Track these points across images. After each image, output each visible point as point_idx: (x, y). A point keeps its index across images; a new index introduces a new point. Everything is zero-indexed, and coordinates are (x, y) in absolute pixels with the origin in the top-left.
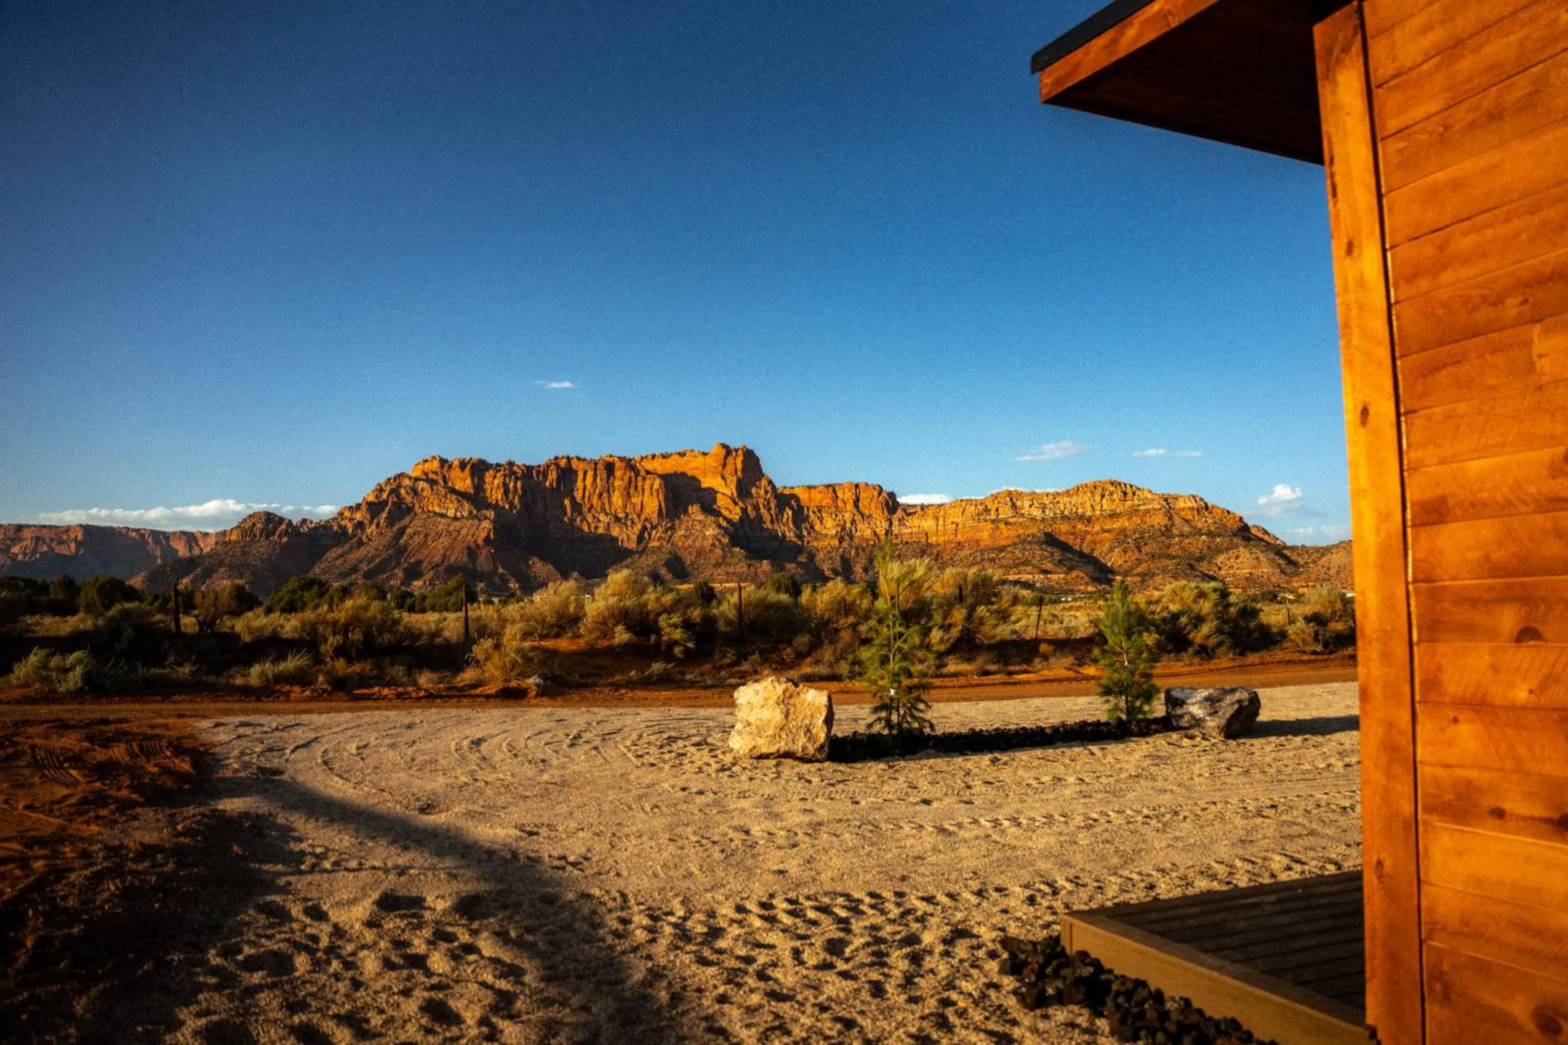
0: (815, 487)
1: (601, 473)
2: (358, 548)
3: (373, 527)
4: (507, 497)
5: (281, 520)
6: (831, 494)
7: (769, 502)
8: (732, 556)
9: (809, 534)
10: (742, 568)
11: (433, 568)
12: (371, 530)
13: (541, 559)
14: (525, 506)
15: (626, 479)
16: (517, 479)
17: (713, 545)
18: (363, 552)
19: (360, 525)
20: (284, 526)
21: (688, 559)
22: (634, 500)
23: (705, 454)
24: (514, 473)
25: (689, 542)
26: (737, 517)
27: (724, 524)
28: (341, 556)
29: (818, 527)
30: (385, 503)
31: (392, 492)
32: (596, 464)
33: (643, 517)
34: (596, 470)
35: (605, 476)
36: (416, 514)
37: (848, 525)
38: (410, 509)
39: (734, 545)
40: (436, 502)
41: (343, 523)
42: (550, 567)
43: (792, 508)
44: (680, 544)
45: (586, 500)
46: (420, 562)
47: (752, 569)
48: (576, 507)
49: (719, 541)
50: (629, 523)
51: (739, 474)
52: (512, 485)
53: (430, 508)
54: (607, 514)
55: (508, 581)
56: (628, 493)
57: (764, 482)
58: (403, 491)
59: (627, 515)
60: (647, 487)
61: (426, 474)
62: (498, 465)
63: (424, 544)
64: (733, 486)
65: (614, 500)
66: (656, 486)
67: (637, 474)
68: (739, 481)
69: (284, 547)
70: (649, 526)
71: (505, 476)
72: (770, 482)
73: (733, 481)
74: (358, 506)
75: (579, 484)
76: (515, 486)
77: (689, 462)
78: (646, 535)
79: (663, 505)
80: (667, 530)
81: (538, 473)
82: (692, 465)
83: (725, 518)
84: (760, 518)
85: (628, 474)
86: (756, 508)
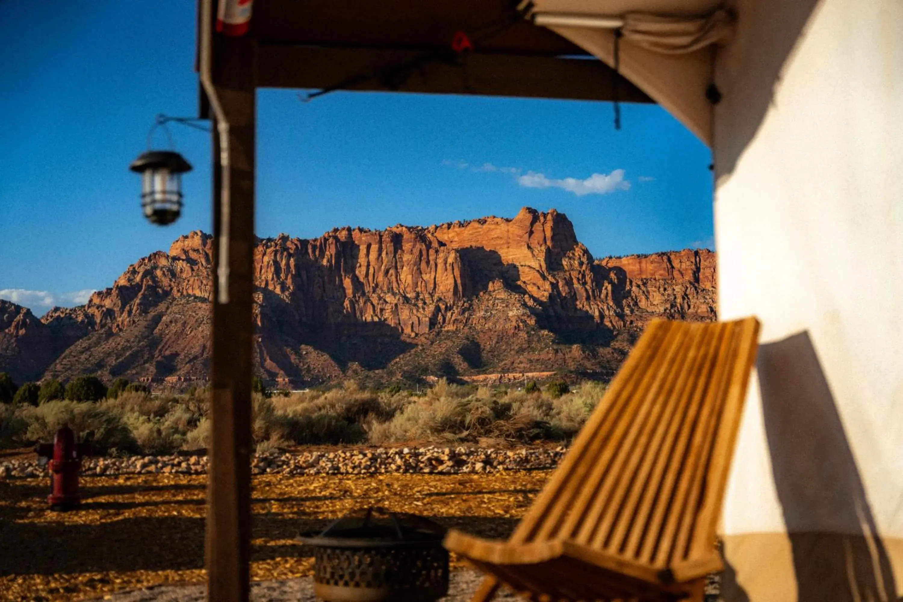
0: (646, 256)
1: (388, 246)
2: (107, 339)
3: (125, 314)
4: (279, 277)
5: (18, 308)
6: (666, 264)
7: (584, 276)
8: (539, 341)
9: (632, 311)
10: (548, 354)
11: (189, 362)
12: (123, 318)
13: (315, 348)
14: (299, 287)
15: (416, 251)
16: (290, 255)
17: (517, 328)
18: (111, 343)
19: (109, 313)
20: (20, 317)
21: (487, 344)
22: (426, 277)
23: (508, 221)
24: (286, 249)
25: (490, 325)
26: (546, 294)
27: (531, 303)
28: (88, 349)
29: (643, 304)
30: (139, 286)
31: (146, 273)
32: (381, 236)
33: (436, 298)
34: (380, 242)
35: (392, 249)
36: (174, 299)
37: (679, 300)
38: (167, 294)
39: (542, 328)
40: (197, 284)
41: (90, 311)
42: (326, 356)
43: (611, 282)
44: (479, 327)
45: (371, 278)
46: (177, 354)
47: (560, 355)
48: (358, 285)
49: (524, 322)
50: (420, 304)
51: (549, 243)
52: (284, 262)
53: (190, 292)
54: (394, 294)
55: (276, 375)
56: (419, 269)
57: (578, 252)
58: (159, 273)
59: (418, 294)
60: (440, 261)
61: (186, 252)
62: (269, 240)
63: (181, 334)
64: (542, 257)
65: (403, 277)
66: (450, 260)
67: (429, 246)
68: (548, 251)
69: (20, 340)
70: (443, 307)
71: (276, 252)
72: (586, 252)
73: (541, 252)
74: (109, 291)
75: (362, 260)
76: (288, 265)
77: (490, 230)
78: (440, 317)
79: (459, 281)
80: (464, 312)
81: (314, 247)
82: (495, 234)
83: (531, 297)
84: (574, 296)
85: (418, 246)
86: (569, 283)
